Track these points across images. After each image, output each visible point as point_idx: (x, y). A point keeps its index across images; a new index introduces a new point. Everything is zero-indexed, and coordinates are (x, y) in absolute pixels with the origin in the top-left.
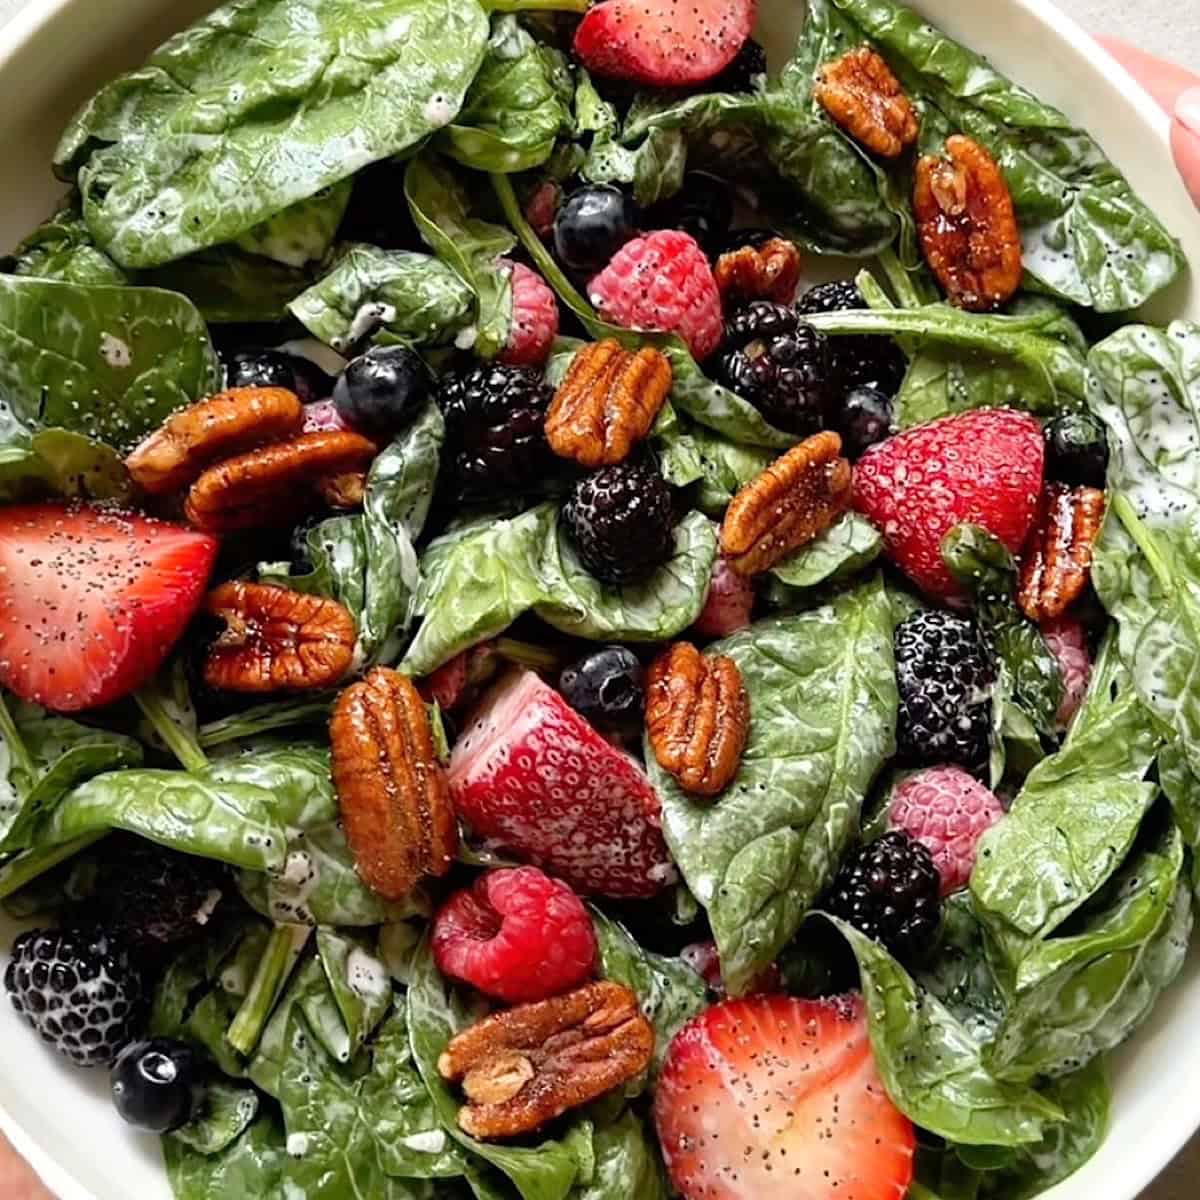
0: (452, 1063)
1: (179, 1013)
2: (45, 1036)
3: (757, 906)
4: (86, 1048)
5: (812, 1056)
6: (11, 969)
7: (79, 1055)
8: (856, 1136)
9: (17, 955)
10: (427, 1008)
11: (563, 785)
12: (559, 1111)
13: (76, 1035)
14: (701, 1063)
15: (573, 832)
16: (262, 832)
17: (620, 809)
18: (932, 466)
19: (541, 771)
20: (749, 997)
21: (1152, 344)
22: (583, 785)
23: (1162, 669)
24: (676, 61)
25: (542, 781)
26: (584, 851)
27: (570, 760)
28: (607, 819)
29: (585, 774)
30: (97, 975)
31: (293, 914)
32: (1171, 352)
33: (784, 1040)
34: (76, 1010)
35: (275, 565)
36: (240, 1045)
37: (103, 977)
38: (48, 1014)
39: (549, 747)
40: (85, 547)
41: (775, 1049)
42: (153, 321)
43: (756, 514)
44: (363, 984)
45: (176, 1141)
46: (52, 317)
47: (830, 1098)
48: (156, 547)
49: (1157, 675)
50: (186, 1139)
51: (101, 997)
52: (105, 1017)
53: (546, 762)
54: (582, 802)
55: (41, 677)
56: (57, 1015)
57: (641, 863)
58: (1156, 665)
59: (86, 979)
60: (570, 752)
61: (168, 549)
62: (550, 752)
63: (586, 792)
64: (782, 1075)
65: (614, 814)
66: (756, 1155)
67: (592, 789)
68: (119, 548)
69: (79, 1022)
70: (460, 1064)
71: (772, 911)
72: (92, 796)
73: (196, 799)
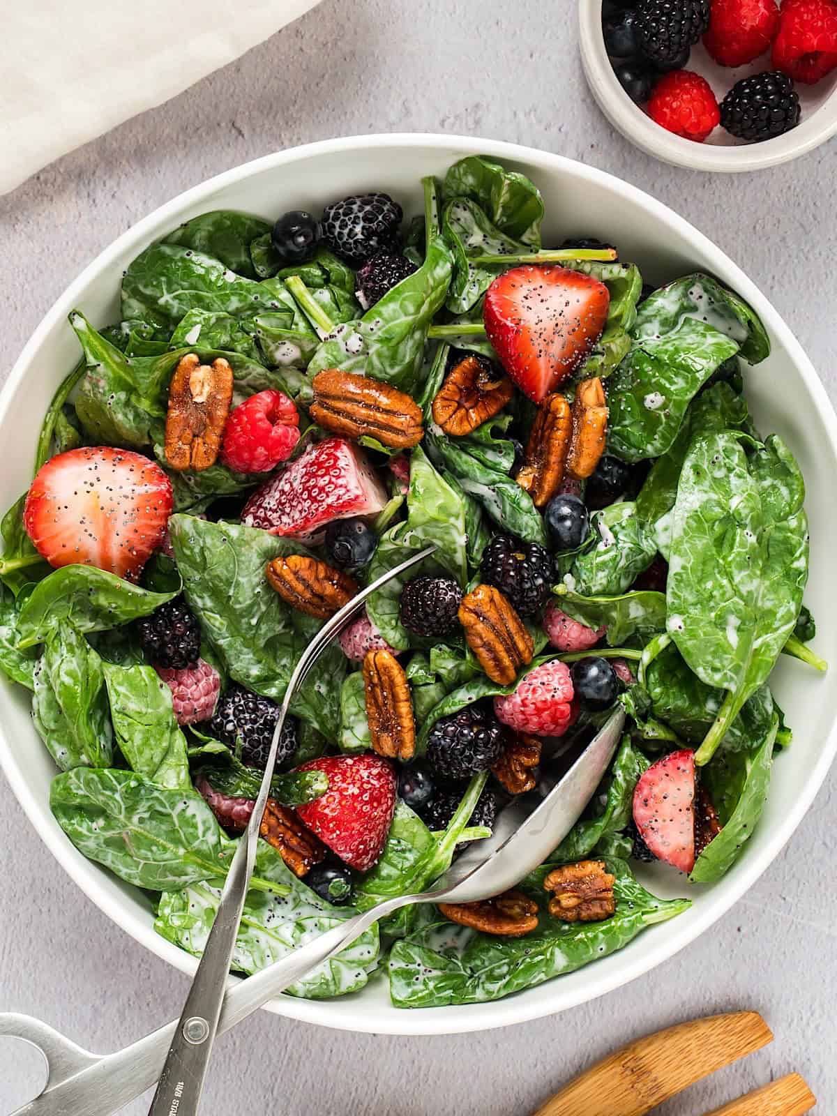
0: (222, 366)
1: (323, 263)
2: (349, 198)
3: (206, 553)
4: (332, 212)
5: (121, 542)
6: (390, 200)
7: (331, 208)
8: (72, 537)
9: (395, 205)
10: (254, 373)
11: (315, 486)
12: (170, 403)
13: (341, 211)
14: (150, 482)
15: (291, 486)
16: (379, 329)
17: (288, 514)
18: (366, 797)
19: (327, 478)
20: (165, 528)
21: (362, 954)
22: (310, 496)
23: (194, 821)
24: (645, 792)
25: (322, 476)
26: (280, 488)
27: (324, 495)
28: (287, 505)
29: (314, 500)
30: (362, 234)
31: (335, 333)
32: (353, 962)
33: (136, 531)
34: (352, 216)
35: (507, 424)
36: (290, 280)
37: (360, 236)
38: (359, 203)
39: (336, 487)
40: (564, 332)
41: (135, 524)
42: (660, 428)
43: (390, 677)
44: (283, 349)
45: (267, 232)
46: (685, 378)
47: (98, 538)
48: (547, 369)
49: (194, 816)
50: (265, 236)
51: (351, 230)
52: (340, 227)
53: (330, 482)
54: (302, 494)
55: (514, 280)
56: (355, 207)
57: (258, 514)
58: (198, 820)
59: (363, 228)
60: (328, 496)
61: (543, 372)
62: (333, 486)
63: (305, 497)
64: (122, 518)
65: (287, 510)
66: (94, 481)
67: (305, 500)
68: (556, 349)
69: (345, 214)
70: (219, 368)
71: (198, 560)
72: (442, 268)
73: (411, 309)
